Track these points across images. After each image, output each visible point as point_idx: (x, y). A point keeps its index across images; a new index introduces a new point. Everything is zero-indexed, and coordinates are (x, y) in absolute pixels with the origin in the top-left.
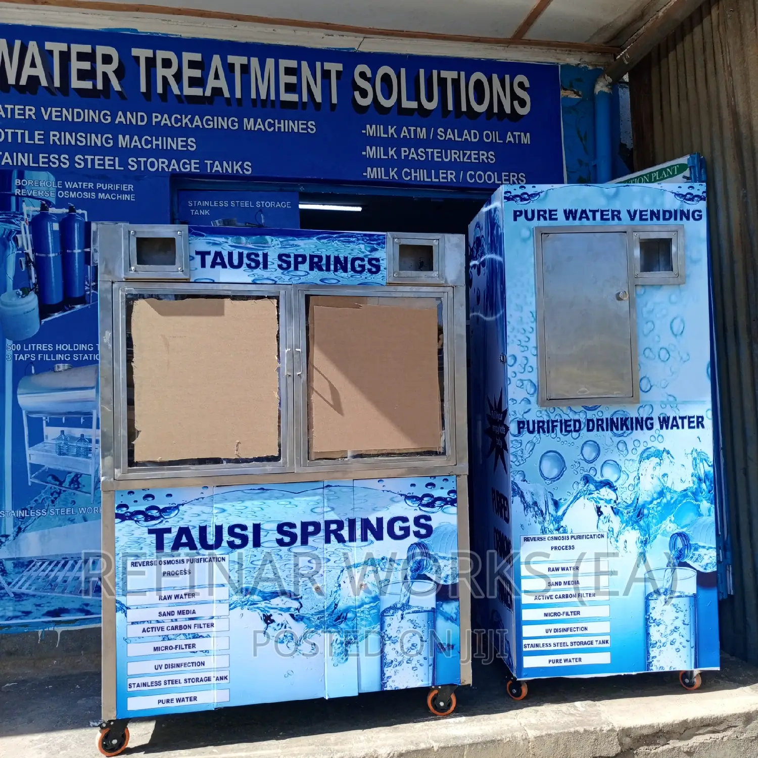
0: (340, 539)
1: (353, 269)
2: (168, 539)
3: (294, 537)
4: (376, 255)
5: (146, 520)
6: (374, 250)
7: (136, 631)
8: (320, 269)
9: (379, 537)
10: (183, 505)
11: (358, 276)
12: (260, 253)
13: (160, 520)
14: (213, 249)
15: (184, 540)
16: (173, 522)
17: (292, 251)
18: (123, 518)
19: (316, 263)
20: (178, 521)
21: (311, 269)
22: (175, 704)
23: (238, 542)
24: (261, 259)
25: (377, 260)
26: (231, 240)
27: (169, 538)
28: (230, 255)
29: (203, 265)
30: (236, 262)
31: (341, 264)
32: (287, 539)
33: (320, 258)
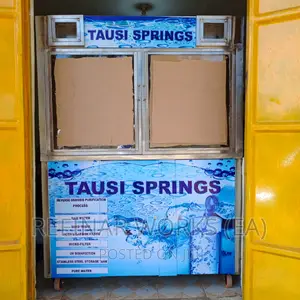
0: (168, 192)
3: (142, 189)
4: (190, 30)
8: (157, 39)
9: (190, 192)
14: (97, 29)
15: (84, 188)
17: (141, 29)
19: (155, 36)
23: (112, 191)
26: (107, 24)
27: (76, 188)
28: (107, 32)
29: (92, 38)
30: (110, 36)
31: (169, 36)
32: (138, 190)
33: (157, 32)
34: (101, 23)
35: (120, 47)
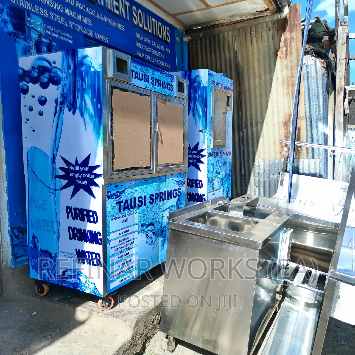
0: (163, 200)
1: (168, 88)
2: (122, 205)
5: (116, 198)
7: (112, 251)
9: (171, 197)
10: (126, 189)
13: (120, 197)
15: (126, 205)
16: (123, 198)
19: (160, 83)
20: (125, 197)
21: (159, 85)
23: (140, 204)
24: (147, 78)
25: (172, 86)
31: (165, 85)
32: (152, 201)
33: (161, 81)
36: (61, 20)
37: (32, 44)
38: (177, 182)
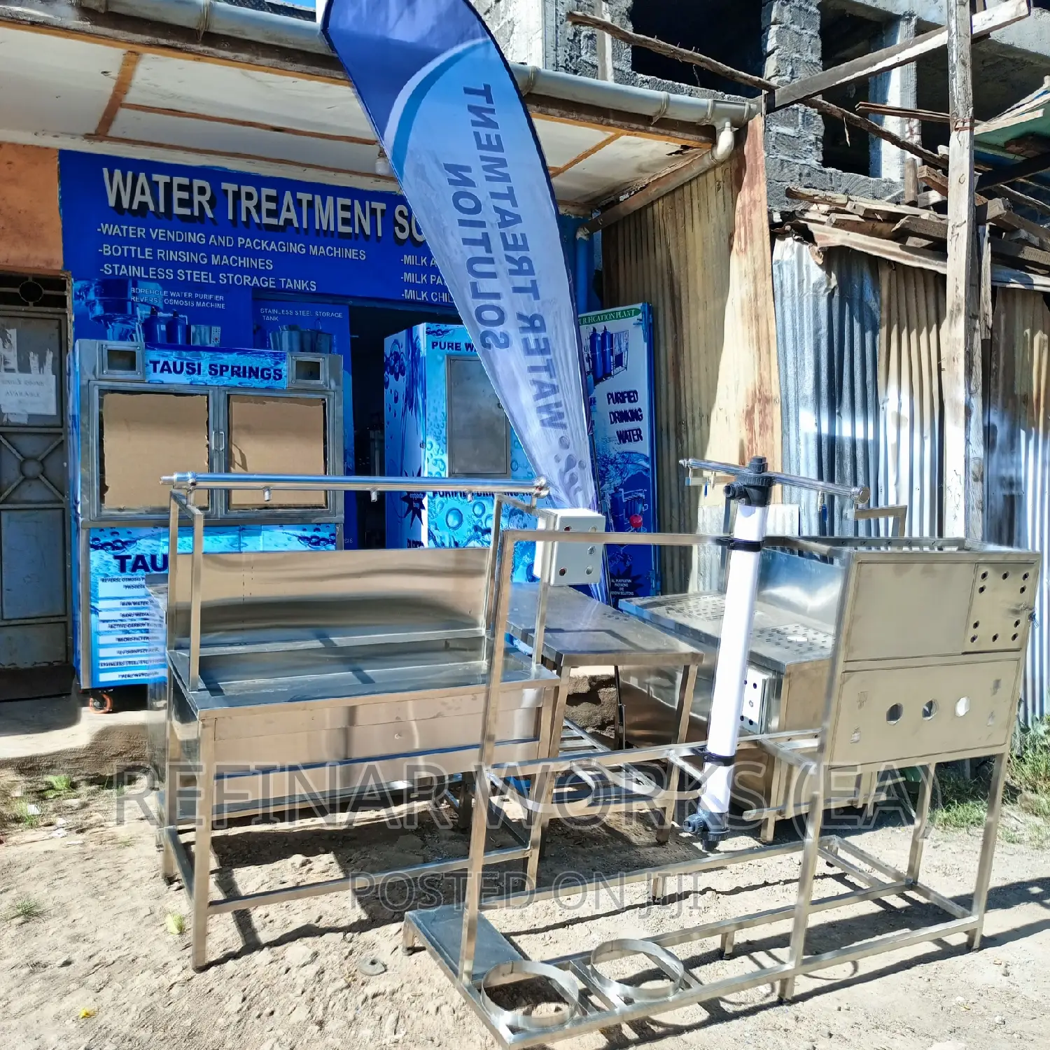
1: (262, 376)
2: (128, 563)
4: (279, 367)
5: (113, 550)
6: (277, 363)
7: (104, 627)
8: (239, 375)
10: (139, 539)
11: (266, 381)
12: (196, 363)
13: (123, 550)
14: (162, 360)
15: (140, 564)
16: (132, 551)
17: (219, 362)
18: (96, 548)
19: (236, 371)
20: (136, 551)
21: (233, 375)
22: (134, 678)
24: (196, 367)
25: (280, 371)
26: (175, 354)
28: (175, 364)
29: (155, 370)
30: (178, 369)
31: (254, 372)
33: (239, 368)
34: (168, 353)
35: (191, 384)
36: (203, 277)
37: (138, 326)
38: (301, 538)
